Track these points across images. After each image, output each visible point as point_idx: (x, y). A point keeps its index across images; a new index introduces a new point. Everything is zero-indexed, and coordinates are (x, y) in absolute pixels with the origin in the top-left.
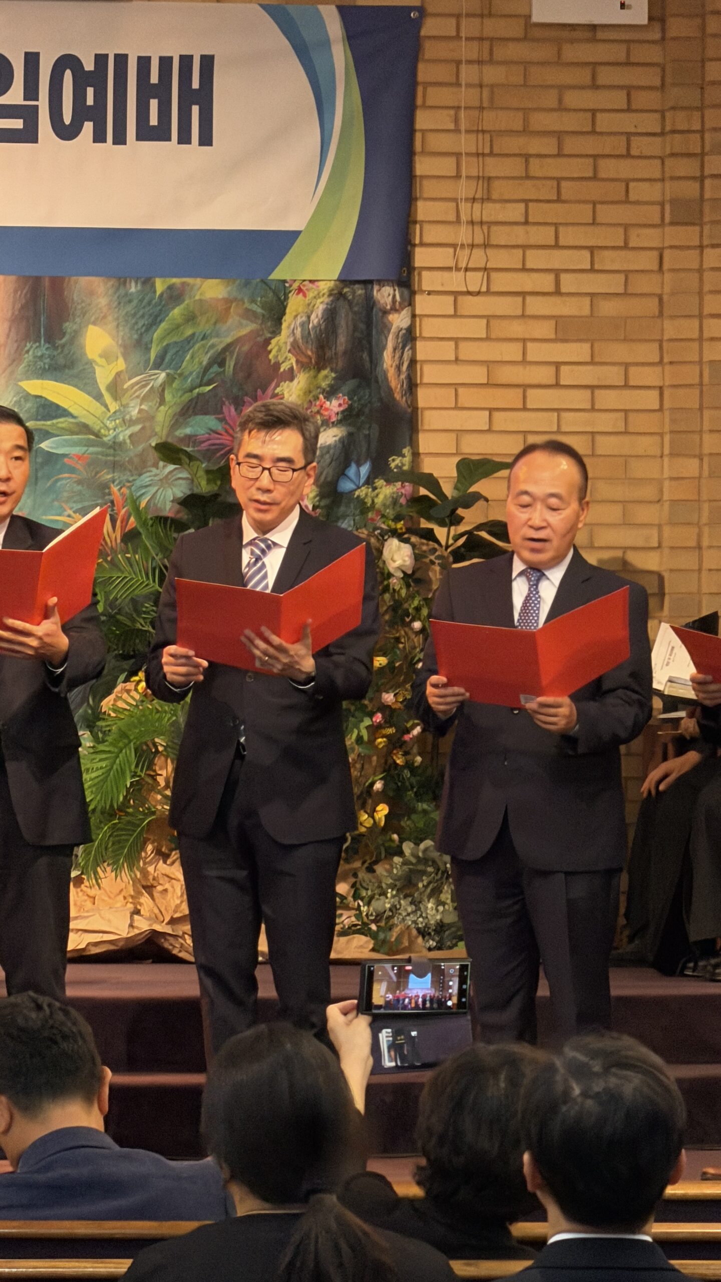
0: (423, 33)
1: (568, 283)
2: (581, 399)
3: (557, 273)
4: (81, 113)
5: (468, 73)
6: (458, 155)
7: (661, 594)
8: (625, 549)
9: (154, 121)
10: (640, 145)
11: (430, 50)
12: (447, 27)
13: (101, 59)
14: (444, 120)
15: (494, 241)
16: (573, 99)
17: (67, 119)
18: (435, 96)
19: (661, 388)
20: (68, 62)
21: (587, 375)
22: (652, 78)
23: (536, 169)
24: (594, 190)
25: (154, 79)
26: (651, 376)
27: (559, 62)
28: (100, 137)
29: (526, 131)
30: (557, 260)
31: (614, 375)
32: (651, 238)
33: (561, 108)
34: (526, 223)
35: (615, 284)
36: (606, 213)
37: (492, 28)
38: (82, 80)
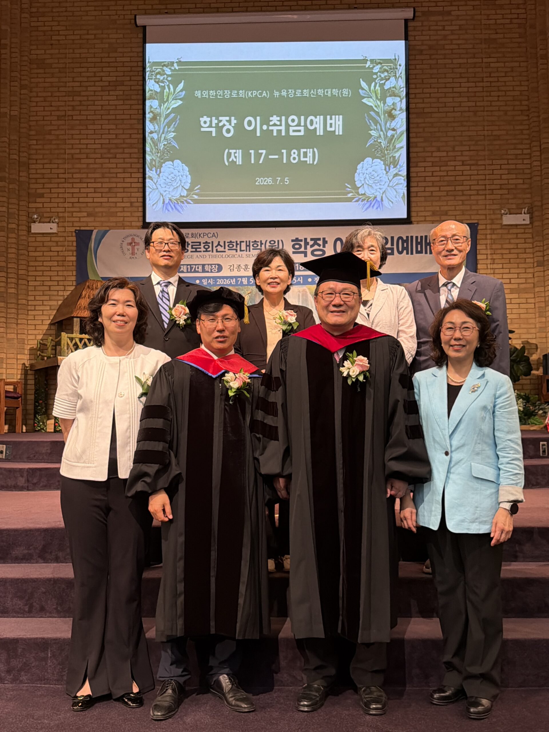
0: (479, 228)
1: (513, 281)
2: (517, 306)
3: (510, 279)
4: (403, 248)
5: (489, 237)
6: (487, 254)
7: (537, 348)
8: (528, 339)
9: (419, 249)
10: (528, 251)
11: (480, 232)
12: (483, 227)
13: (407, 237)
14: (484, 247)
15: (496, 272)
16: (512, 241)
17: (400, 250)
18: (481, 242)
19: (534, 303)
20: (400, 238)
21: (518, 301)
22: (530, 236)
23: (505, 256)
24: (518, 261)
25: (419, 240)
26: (532, 301)
27: (508, 233)
28: (407, 253)
29: (502, 248)
30: (510, 276)
31: (524, 301)
32: (531, 270)
33: (510, 243)
34: (503, 268)
35: (523, 281)
36: (521, 266)
37: (494, 226)
38: (403, 241)
